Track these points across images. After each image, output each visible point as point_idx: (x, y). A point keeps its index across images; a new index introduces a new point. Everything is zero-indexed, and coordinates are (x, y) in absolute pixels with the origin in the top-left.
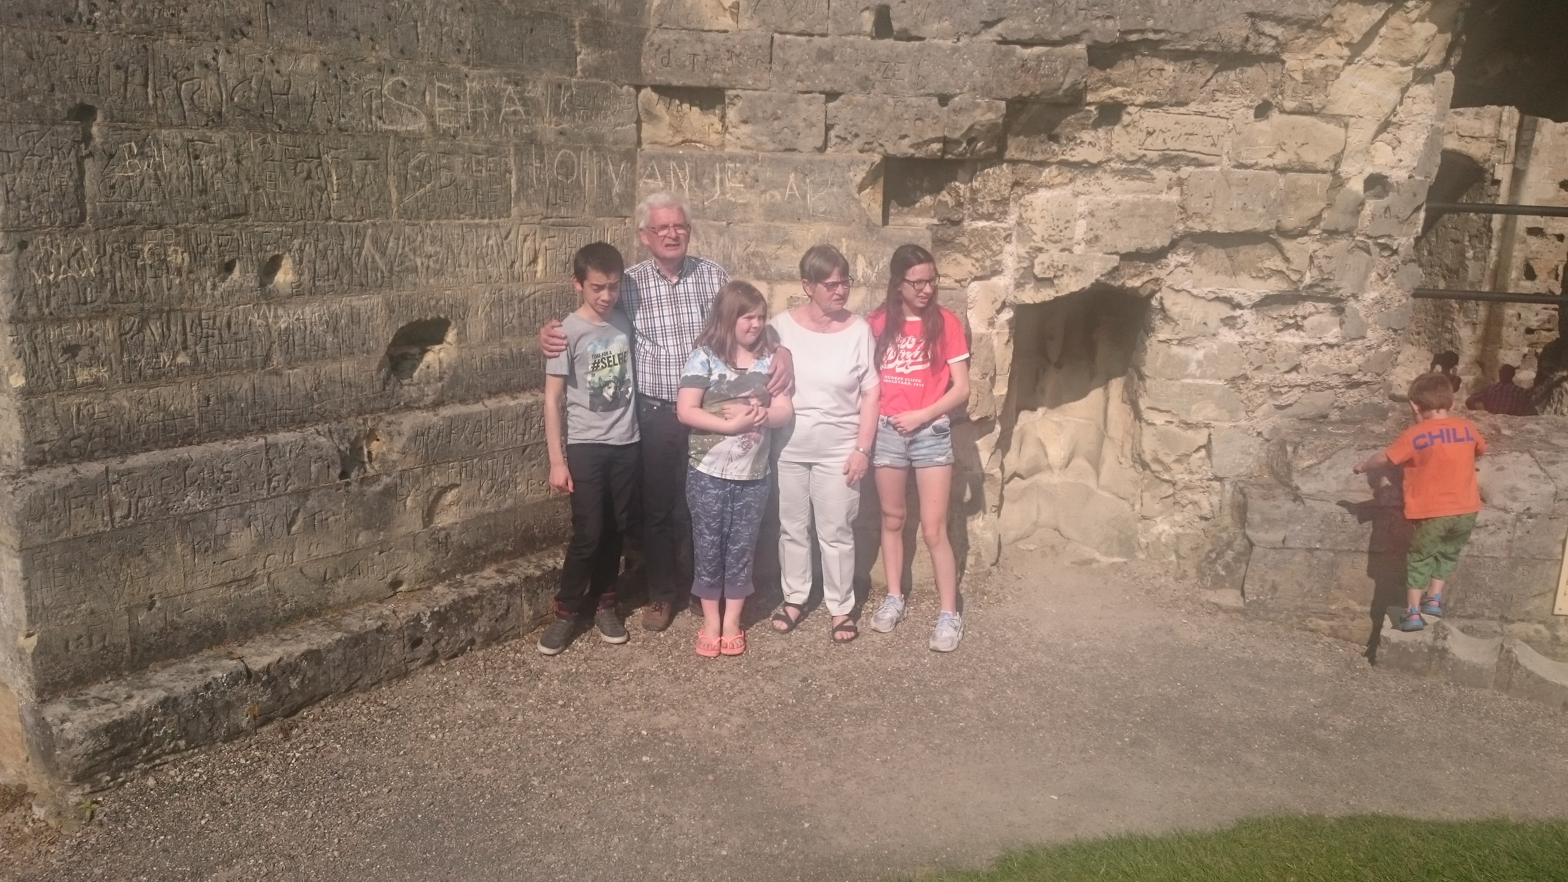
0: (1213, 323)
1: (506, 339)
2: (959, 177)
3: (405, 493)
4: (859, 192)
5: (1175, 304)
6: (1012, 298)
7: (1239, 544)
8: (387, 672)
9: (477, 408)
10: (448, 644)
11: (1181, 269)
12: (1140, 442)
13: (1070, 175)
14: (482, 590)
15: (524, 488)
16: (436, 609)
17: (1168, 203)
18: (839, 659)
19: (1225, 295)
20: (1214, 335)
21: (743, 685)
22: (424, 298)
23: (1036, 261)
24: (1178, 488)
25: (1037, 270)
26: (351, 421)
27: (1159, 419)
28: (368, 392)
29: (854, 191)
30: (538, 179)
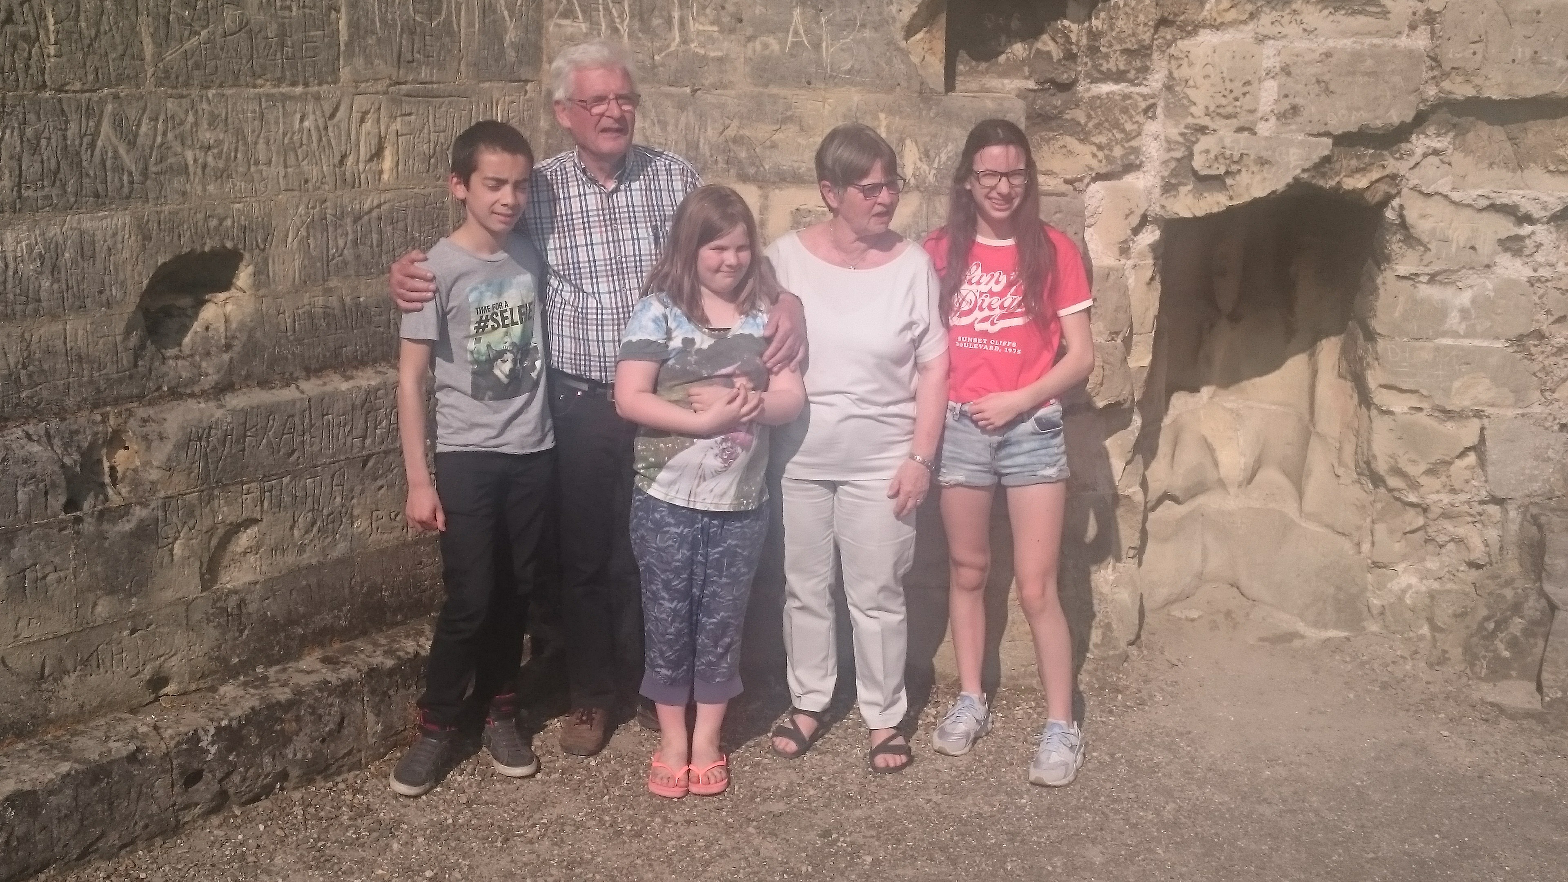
0: (1486, 247)
1: (333, 283)
2: (1068, 12)
3: (171, 534)
4: (907, 38)
5: (1423, 216)
6: (1158, 209)
7: (1533, 606)
8: (146, 826)
9: (288, 394)
10: (244, 780)
11: (1434, 160)
12: (1369, 442)
13: (1250, 7)
14: (298, 692)
15: (366, 524)
16: (224, 723)
17: (1411, 52)
18: (883, 800)
19: (1505, 201)
20: (1488, 266)
21: (726, 843)
22: (200, 216)
23: (1197, 149)
24: (1431, 516)
25: (1198, 163)
26: (82, 418)
27: (1399, 405)
28: (110, 369)
29: (899, 37)
30: (383, 21)
